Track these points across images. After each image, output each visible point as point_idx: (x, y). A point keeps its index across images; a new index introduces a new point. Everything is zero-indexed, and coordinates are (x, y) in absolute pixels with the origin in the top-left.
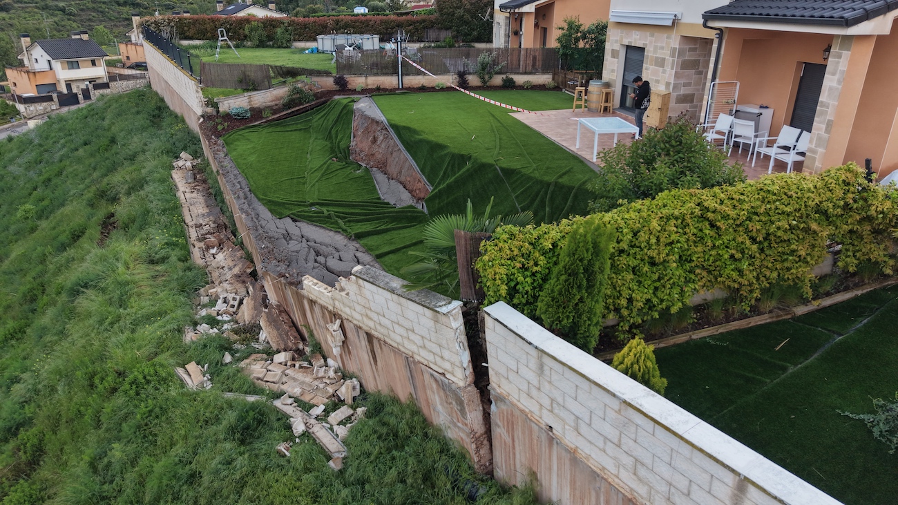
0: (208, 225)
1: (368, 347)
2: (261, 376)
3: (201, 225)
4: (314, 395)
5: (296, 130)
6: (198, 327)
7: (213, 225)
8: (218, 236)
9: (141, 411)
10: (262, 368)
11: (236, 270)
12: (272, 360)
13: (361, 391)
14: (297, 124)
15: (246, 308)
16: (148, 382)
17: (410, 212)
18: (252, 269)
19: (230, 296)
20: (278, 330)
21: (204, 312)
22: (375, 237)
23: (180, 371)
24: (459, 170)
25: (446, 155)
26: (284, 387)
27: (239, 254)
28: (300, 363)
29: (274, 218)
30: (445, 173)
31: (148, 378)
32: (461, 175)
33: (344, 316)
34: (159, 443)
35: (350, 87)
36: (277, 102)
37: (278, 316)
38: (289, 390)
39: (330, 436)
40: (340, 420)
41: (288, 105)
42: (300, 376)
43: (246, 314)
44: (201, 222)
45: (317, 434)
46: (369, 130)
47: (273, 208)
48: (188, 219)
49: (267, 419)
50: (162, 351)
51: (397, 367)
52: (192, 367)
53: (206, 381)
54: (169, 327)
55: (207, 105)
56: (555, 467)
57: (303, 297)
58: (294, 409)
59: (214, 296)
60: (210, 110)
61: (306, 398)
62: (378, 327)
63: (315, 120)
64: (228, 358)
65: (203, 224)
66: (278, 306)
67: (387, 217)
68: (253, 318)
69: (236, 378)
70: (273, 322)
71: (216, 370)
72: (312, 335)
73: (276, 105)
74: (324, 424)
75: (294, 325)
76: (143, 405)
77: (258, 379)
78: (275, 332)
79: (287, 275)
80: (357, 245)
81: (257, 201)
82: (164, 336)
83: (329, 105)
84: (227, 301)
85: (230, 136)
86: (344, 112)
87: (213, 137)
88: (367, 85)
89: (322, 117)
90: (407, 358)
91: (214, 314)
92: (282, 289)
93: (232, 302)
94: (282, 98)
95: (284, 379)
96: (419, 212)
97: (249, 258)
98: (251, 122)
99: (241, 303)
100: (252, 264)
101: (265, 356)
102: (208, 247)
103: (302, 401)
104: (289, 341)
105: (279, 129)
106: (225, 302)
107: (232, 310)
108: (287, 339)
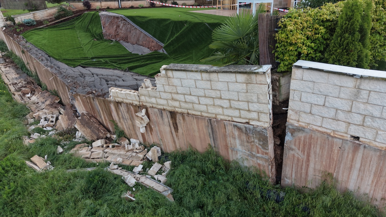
0: (21, 82)
1: (171, 122)
2: (88, 156)
3: (16, 83)
4: (131, 161)
5: (66, 29)
6: (32, 136)
7: (24, 83)
8: (30, 87)
9: (6, 192)
10: (87, 151)
11: (48, 102)
12: (92, 146)
13: (161, 152)
14: (66, 26)
15: (62, 121)
16: (7, 172)
17: (156, 54)
18: (59, 101)
19: (49, 116)
20: (90, 128)
21: (33, 127)
22: (141, 68)
23: (28, 163)
24: (181, 29)
25: (169, 23)
26: (109, 159)
27: (47, 94)
28: (113, 144)
29: (70, 67)
30: (172, 32)
31: (6, 168)
32: (183, 31)
33: (148, 105)
34: (25, 212)
35: (92, 8)
36: (51, 17)
37: (89, 120)
38: (113, 160)
39: (155, 183)
40: (156, 172)
41: (57, 18)
42: (115, 151)
43: (63, 123)
44: (16, 82)
45: (145, 183)
46: (113, 23)
47: (68, 62)
48: (6, 81)
49: (108, 179)
50: (10, 153)
51: (199, 129)
52: (35, 158)
53: (48, 166)
54: (12, 136)
55: (7, 20)
56: (358, 165)
57: (110, 102)
58: (121, 171)
59: (36, 118)
60: (9, 22)
61: (127, 163)
62: (183, 105)
63: (76, 24)
64: (60, 150)
65: (18, 82)
66: (88, 114)
67: (143, 59)
68: (69, 125)
69: (71, 160)
70: (85, 124)
71: (54, 159)
72: (116, 126)
73: (50, 19)
74: (147, 176)
75: (101, 124)
76: (6, 187)
77: (87, 158)
78: (89, 130)
79: (94, 92)
80: (132, 73)
81: (55, 60)
82: (10, 143)
83: (83, 16)
84: (47, 119)
85: (26, 33)
86: (94, 17)
87: (15, 35)
88: (102, 7)
89: (80, 22)
90: (210, 120)
91: (41, 127)
92: (90, 102)
93: (51, 119)
94: (53, 14)
95: (106, 155)
96: (161, 54)
97: (56, 94)
98: (37, 27)
99: (57, 119)
100: (58, 97)
101: (86, 145)
102: (24, 94)
103: (124, 165)
104: (100, 133)
105: (56, 29)
106: (46, 120)
107: (52, 124)
108: (99, 132)
